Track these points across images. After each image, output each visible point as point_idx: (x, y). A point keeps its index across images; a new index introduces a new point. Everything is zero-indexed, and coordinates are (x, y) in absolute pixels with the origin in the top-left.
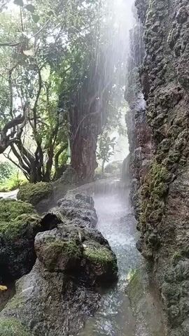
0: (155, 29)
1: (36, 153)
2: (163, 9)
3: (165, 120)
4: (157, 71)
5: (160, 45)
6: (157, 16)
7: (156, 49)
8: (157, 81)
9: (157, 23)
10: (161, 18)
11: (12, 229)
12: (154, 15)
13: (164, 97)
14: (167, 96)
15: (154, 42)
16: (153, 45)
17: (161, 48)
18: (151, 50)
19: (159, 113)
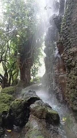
0: (66, 29)
1: (5, 75)
2: (69, 22)
3: (73, 60)
4: (68, 43)
5: (69, 34)
6: (67, 25)
7: (67, 36)
8: (68, 47)
9: (67, 27)
10: (68, 25)
11: (15, 105)
12: (65, 24)
13: (72, 52)
14: (73, 52)
15: (66, 33)
16: (66, 34)
17: (69, 35)
18: (65, 36)
19: (70, 58)
